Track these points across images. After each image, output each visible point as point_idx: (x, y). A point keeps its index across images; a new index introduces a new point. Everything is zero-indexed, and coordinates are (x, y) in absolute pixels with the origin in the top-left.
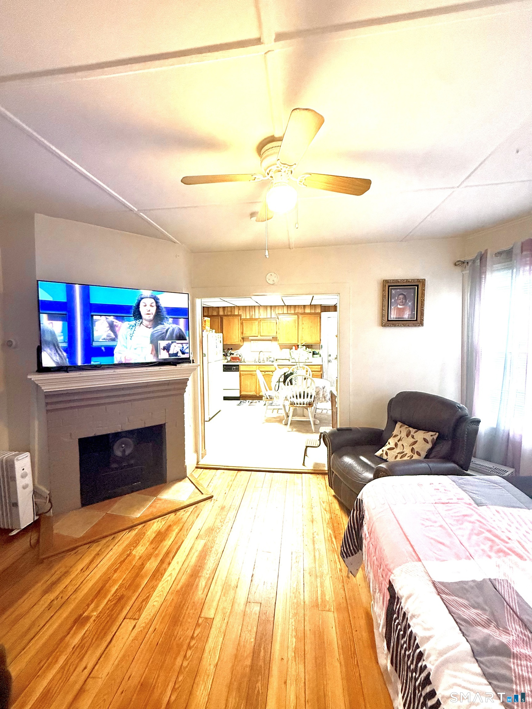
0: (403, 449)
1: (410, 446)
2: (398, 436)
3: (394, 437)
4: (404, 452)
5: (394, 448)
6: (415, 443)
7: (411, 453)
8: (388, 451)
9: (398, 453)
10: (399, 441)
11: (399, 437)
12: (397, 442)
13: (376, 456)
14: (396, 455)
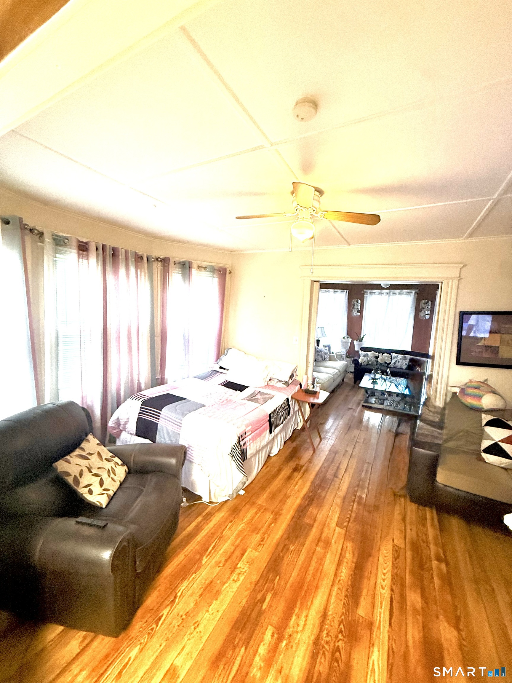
0: (105, 469)
1: (103, 461)
2: (83, 470)
3: (81, 477)
4: (109, 470)
5: (101, 479)
6: (99, 454)
7: (112, 462)
8: (103, 488)
9: (109, 476)
10: (90, 472)
11: (86, 471)
12: (92, 474)
13: (107, 506)
14: (110, 478)
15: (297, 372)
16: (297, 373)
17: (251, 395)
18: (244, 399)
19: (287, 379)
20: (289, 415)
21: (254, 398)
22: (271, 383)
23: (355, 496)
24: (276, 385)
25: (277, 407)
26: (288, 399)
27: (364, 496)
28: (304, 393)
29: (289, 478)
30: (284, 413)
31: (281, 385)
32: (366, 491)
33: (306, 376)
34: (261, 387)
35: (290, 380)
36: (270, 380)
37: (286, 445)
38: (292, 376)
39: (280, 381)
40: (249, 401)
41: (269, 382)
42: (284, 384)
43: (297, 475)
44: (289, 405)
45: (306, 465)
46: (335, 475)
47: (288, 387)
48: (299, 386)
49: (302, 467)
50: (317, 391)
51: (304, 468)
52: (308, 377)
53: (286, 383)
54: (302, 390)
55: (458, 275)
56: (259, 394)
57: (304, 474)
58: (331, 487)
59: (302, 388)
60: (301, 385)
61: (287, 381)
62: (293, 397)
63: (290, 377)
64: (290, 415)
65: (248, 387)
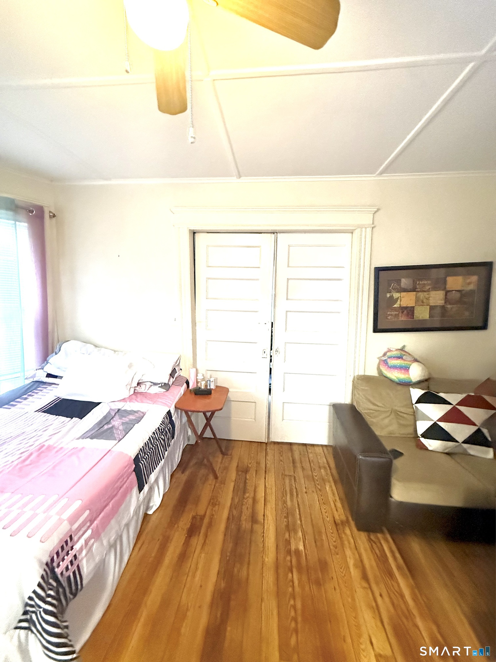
15: (181, 364)
16: (181, 366)
17: (101, 422)
18: (83, 437)
19: (165, 379)
20: (173, 438)
21: (106, 427)
22: (142, 389)
23: (289, 552)
24: (148, 392)
25: (151, 434)
26: (169, 413)
27: (301, 548)
28: (193, 396)
29: (183, 557)
30: (164, 440)
31: (156, 390)
32: (300, 534)
33: (194, 370)
34: (124, 400)
35: (172, 378)
36: (139, 384)
37: (174, 480)
38: (173, 374)
39: (155, 384)
40: (92, 438)
41: (137, 389)
42: (161, 387)
43: (197, 541)
44: (172, 422)
45: (208, 513)
46: (254, 519)
47: (168, 390)
48: (185, 384)
49: (202, 518)
50: (211, 387)
51: (206, 521)
52: (197, 370)
53: (166, 386)
54: (191, 390)
55: (372, 223)
56: (117, 417)
57: (206, 536)
58: (253, 548)
59: (191, 387)
60: (188, 383)
61: (167, 382)
62: (177, 406)
63: (170, 375)
64: (175, 437)
65: (99, 403)
